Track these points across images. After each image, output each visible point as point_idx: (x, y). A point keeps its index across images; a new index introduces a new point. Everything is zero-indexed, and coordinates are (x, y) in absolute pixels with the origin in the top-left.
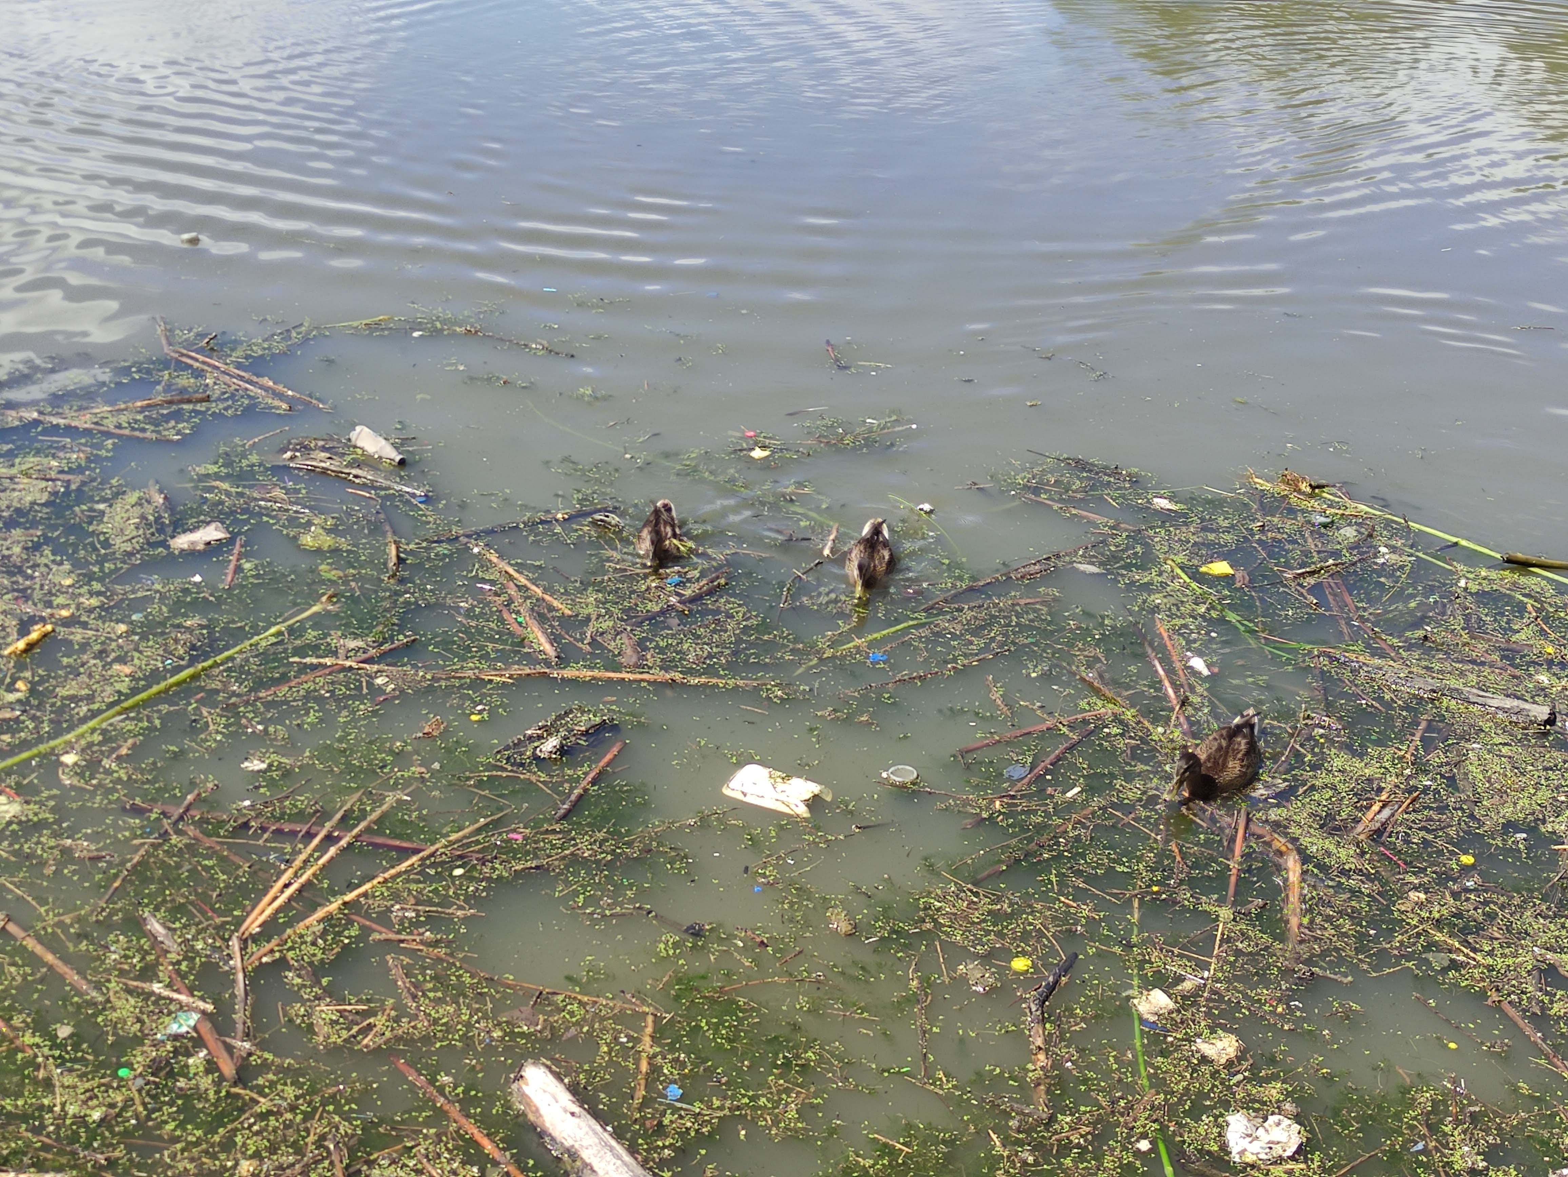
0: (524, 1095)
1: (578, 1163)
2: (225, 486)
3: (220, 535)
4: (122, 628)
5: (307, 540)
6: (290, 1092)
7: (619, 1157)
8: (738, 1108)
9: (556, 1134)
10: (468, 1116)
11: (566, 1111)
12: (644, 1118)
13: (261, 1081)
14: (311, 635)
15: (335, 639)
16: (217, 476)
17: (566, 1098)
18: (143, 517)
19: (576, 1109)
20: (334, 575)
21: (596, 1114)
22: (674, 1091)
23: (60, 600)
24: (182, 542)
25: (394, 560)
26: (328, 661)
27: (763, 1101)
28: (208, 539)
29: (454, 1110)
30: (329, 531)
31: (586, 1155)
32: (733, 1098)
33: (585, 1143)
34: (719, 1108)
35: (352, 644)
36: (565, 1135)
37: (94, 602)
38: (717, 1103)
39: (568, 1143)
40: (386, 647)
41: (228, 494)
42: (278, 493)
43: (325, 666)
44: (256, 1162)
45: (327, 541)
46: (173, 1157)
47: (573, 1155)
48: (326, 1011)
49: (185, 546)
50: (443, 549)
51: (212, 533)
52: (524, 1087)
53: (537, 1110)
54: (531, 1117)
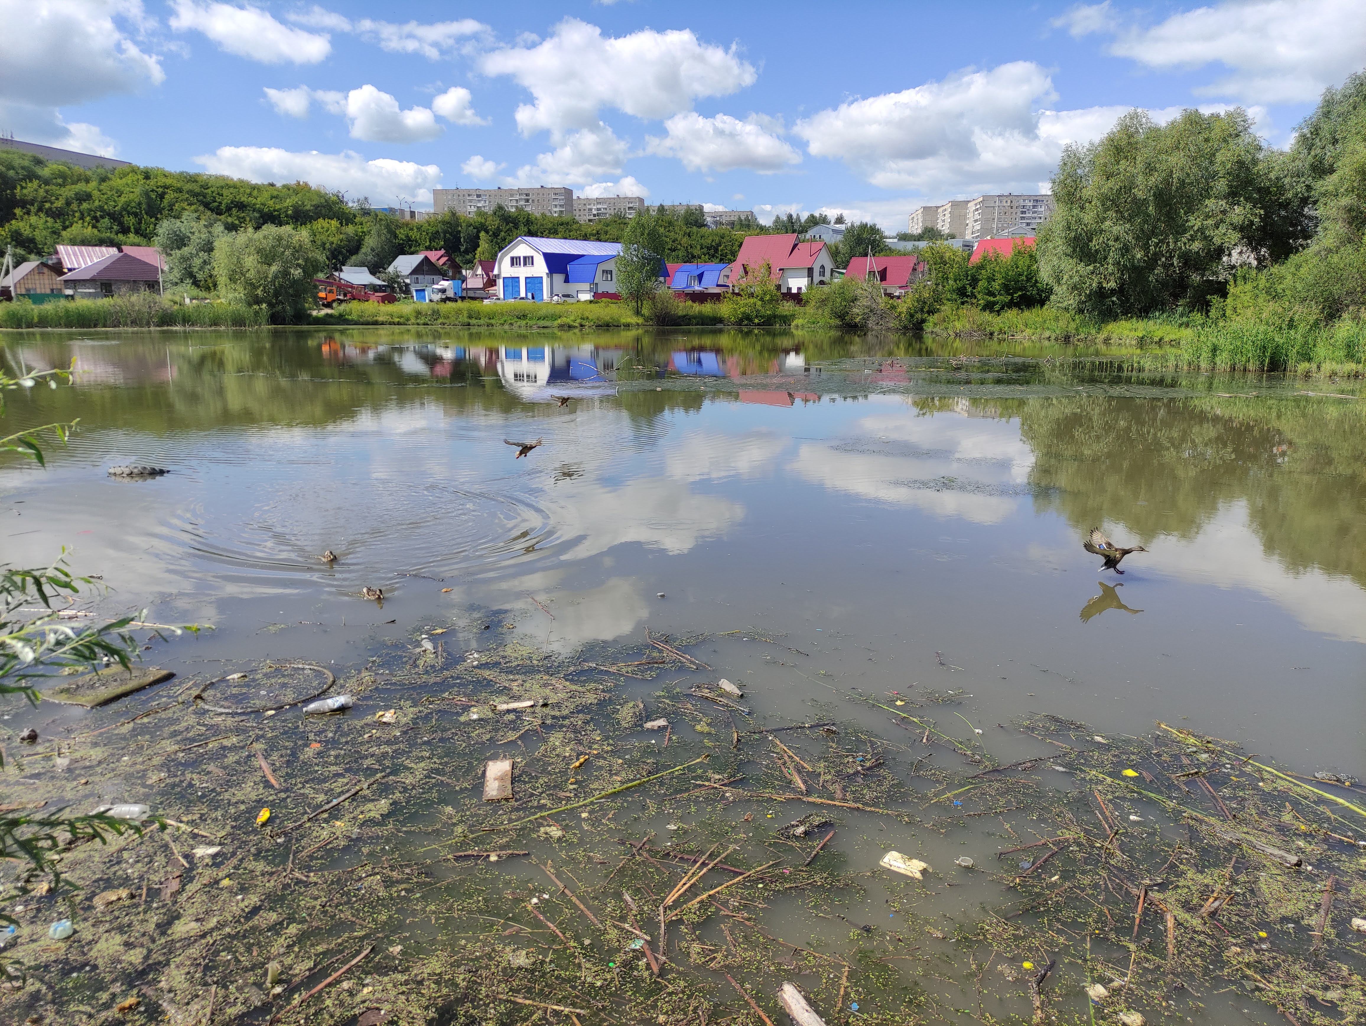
0: (784, 999)
2: (667, 701)
3: (665, 723)
4: (620, 761)
5: (699, 728)
6: (682, 984)
8: (885, 1020)
9: (799, 1020)
10: (759, 1006)
11: (804, 1009)
12: (840, 1018)
13: (669, 977)
14: (699, 771)
15: (710, 774)
16: (664, 697)
17: (803, 1002)
18: (634, 713)
19: (809, 1009)
20: (710, 744)
21: (818, 1013)
22: (855, 1006)
23: (595, 746)
24: (649, 725)
25: (736, 740)
26: (707, 784)
27: (897, 1018)
28: (659, 725)
29: (753, 1002)
30: (708, 725)
32: (883, 1014)
34: (877, 1019)
35: (717, 777)
36: (803, 1020)
37: (609, 748)
38: (875, 1016)
40: (732, 779)
41: (668, 705)
42: (689, 706)
43: (705, 786)
44: (666, 1016)
45: (707, 729)
46: (630, 1008)
48: (696, 947)
49: (650, 727)
50: (757, 736)
51: (662, 722)
52: (784, 995)
53: (790, 1007)
54: (787, 1011)
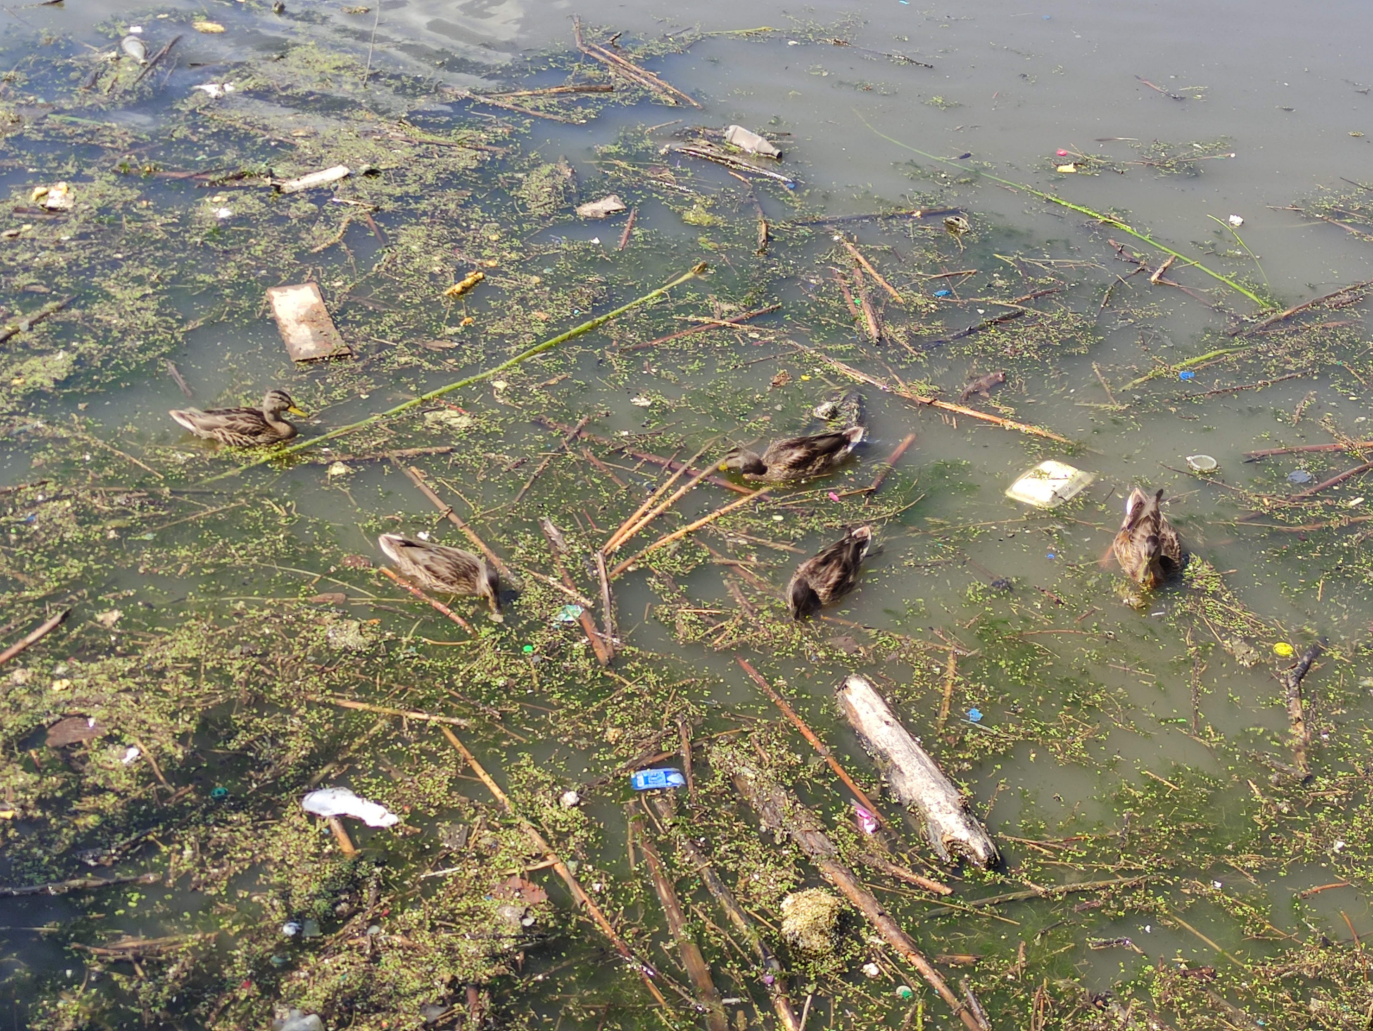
0: (847, 702)
1: (889, 764)
4: (536, 279)
5: (690, 216)
7: (924, 764)
9: (871, 737)
11: (881, 720)
15: (711, 301)
17: (882, 709)
19: (891, 719)
21: (907, 726)
22: (976, 714)
23: (487, 252)
24: (586, 210)
25: (764, 237)
28: (608, 209)
31: (895, 758)
33: (896, 749)
35: (726, 307)
36: (878, 739)
37: (514, 256)
39: (881, 746)
45: (707, 219)
47: (885, 757)
48: (686, 613)
49: (589, 214)
52: (848, 696)
53: (857, 715)
54: (851, 720)
